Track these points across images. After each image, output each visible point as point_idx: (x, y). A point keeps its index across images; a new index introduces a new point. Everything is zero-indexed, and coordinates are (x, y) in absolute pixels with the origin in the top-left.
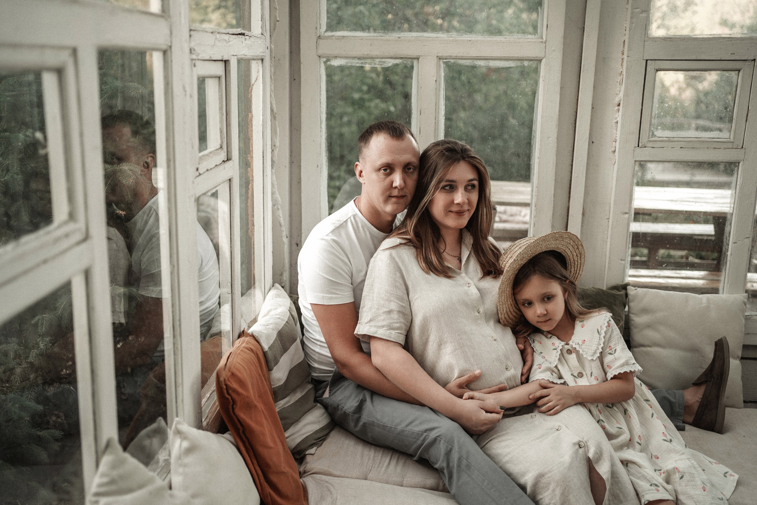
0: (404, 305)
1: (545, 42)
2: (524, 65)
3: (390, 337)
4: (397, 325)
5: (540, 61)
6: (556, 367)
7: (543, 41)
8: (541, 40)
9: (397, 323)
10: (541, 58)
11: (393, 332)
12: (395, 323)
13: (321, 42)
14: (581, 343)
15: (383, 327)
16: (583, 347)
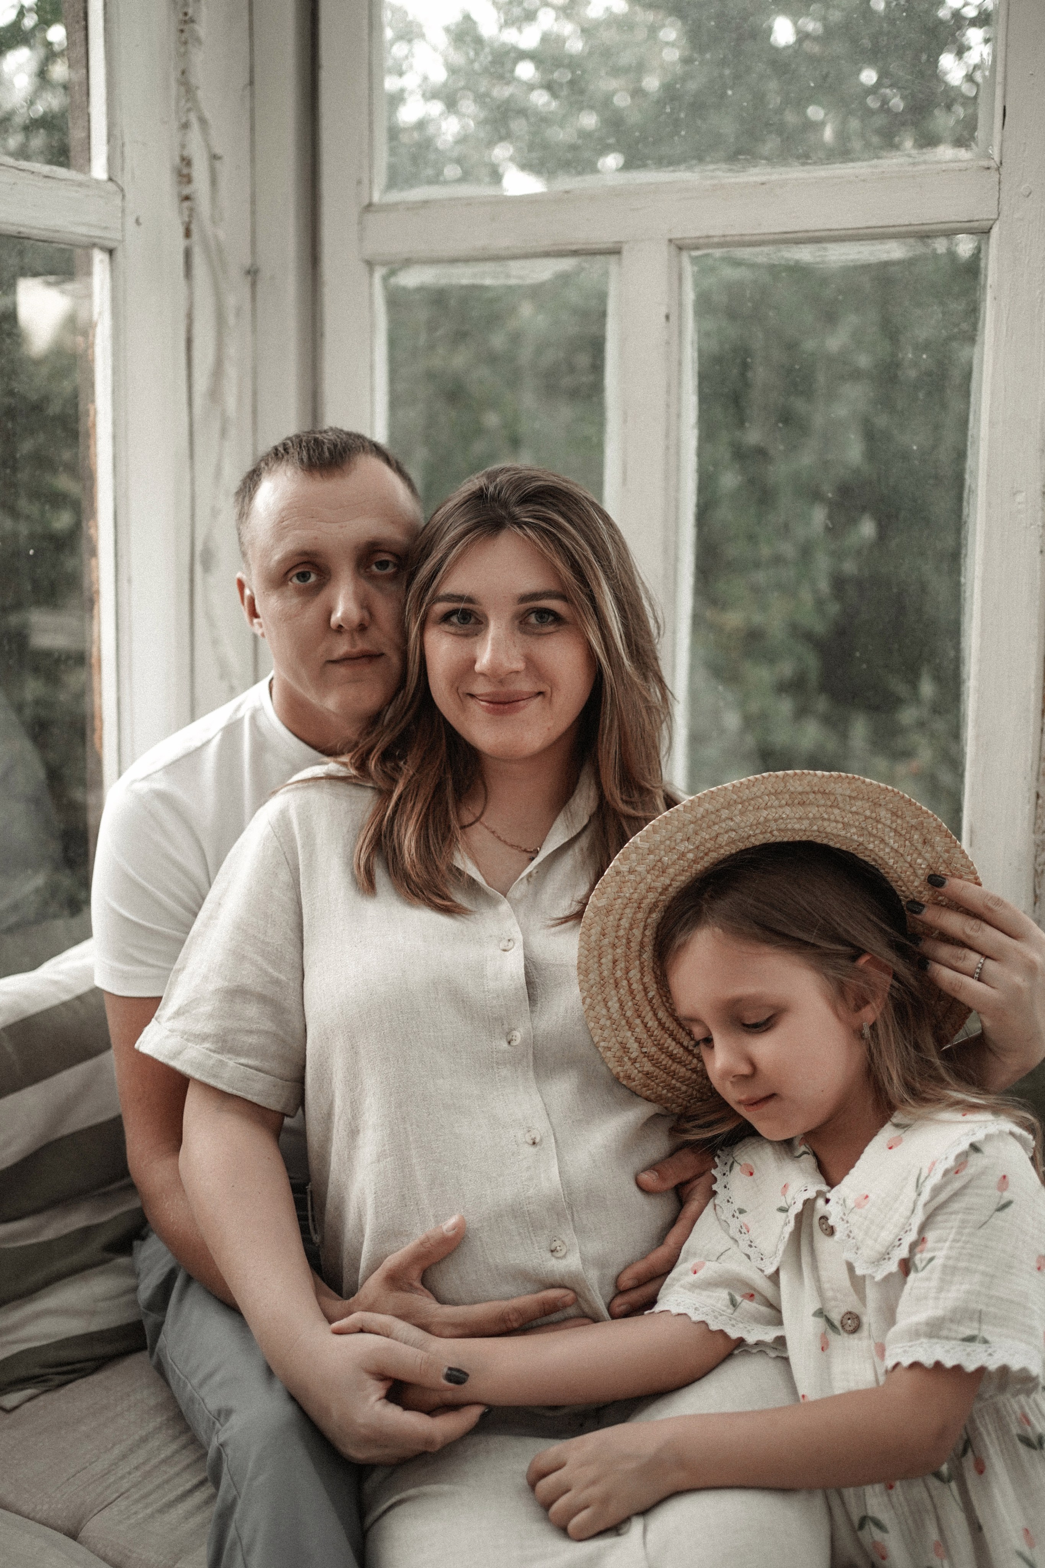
0: (282, 977)
1: (998, 169)
2: (935, 250)
3: (215, 1076)
4: (252, 1040)
5: (987, 232)
6: (775, 1278)
7: (992, 164)
8: (985, 163)
9: (250, 1032)
10: (985, 224)
11: (231, 1061)
12: (239, 1031)
13: (370, 218)
14: (850, 1203)
15: (204, 1038)
16: (853, 1218)
